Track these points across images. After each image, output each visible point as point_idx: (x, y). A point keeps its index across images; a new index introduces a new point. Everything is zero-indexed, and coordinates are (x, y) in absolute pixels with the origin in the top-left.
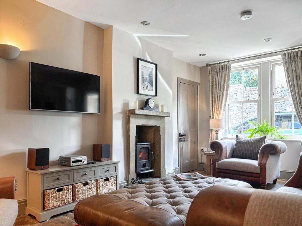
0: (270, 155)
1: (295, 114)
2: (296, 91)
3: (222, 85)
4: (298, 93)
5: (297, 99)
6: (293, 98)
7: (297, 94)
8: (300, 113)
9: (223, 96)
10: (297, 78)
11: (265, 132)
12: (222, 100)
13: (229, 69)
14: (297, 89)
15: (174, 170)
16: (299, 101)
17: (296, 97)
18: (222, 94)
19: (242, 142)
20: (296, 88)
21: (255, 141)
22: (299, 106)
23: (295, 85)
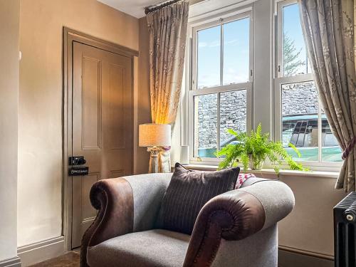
0: (222, 240)
1: (325, 117)
2: (324, 48)
3: (171, 49)
4: (330, 52)
5: (325, 70)
6: (316, 69)
7: (325, 57)
8: (334, 104)
9: (172, 75)
10: (326, 14)
11: (254, 155)
12: (171, 83)
13: (185, 14)
14: (327, 44)
15: (18, 252)
16: (332, 75)
17: (324, 65)
18: (170, 70)
19: (182, 182)
20: (324, 40)
21: (210, 181)
22: (331, 88)
23: (322, 32)
